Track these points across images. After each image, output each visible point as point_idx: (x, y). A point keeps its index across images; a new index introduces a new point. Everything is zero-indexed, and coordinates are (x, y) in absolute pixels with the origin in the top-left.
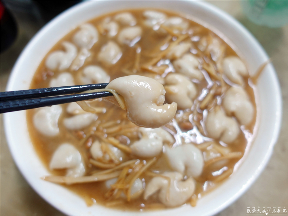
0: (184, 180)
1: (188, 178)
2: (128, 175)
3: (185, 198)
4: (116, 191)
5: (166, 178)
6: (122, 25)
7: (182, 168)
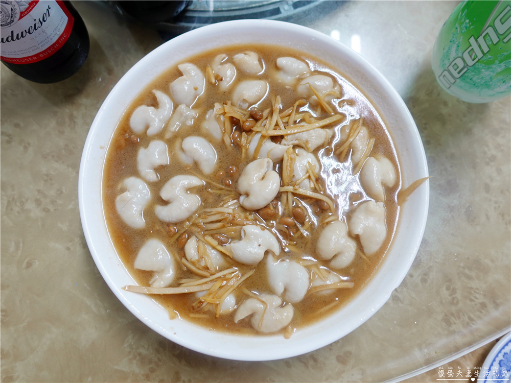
0: (282, 306)
1: (287, 304)
2: (221, 287)
3: (280, 327)
4: (204, 304)
5: (263, 302)
6: (243, 75)
7: (280, 289)
